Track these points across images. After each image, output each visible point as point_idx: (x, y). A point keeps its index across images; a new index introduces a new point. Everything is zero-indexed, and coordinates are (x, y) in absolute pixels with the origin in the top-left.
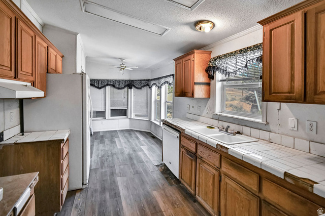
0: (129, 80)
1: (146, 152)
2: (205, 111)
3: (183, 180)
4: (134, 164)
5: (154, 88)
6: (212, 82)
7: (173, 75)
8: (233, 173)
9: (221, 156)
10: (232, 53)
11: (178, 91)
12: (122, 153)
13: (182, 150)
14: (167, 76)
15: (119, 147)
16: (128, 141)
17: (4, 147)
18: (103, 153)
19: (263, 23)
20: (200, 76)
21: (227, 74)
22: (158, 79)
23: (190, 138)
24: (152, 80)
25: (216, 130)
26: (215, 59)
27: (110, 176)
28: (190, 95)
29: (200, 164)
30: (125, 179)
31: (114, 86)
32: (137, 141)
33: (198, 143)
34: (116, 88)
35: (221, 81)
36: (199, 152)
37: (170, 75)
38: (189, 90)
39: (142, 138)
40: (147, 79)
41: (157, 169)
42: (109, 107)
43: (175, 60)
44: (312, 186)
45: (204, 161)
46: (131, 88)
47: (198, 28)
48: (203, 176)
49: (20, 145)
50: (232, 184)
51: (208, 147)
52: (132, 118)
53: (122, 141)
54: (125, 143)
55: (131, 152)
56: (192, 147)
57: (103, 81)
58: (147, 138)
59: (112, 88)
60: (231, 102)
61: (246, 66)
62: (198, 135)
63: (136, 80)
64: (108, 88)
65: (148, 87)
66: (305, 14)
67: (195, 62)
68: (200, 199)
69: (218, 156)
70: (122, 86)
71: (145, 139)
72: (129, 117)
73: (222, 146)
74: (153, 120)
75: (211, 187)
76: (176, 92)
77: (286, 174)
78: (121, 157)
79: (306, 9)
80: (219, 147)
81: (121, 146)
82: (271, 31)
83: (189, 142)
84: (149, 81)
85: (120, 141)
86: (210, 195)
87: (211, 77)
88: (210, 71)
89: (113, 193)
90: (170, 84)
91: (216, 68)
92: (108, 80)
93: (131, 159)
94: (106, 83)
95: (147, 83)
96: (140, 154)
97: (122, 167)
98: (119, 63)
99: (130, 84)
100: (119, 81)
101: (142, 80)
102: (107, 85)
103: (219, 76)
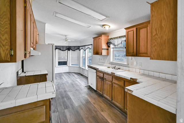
0: (68, 46)
1: (80, 82)
2: (106, 61)
3: (98, 90)
4: (75, 87)
5: (82, 50)
6: (109, 49)
7: (92, 45)
8: (116, 82)
9: (112, 77)
10: (116, 37)
11: (95, 52)
12: (68, 83)
13: (97, 77)
14: (89, 45)
15: (65, 80)
16: (69, 77)
17: (20, 78)
18: (58, 83)
19: (126, 29)
20: (104, 46)
21: (115, 45)
22: (84, 46)
23: (101, 72)
24: (81, 46)
25: (111, 68)
26: (110, 39)
27: (64, 92)
28: (100, 54)
29: (105, 81)
30: (72, 92)
32: (74, 77)
33: (104, 73)
35: (113, 48)
36: (104, 77)
37: (90, 45)
38: (100, 52)
39: (76, 76)
41: (86, 88)
43: (93, 38)
44: (136, 80)
45: (106, 80)
46: (69, 50)
47: (104, 27)
48: (106, 86)
49: (27, 77)
50: (116, 86)
51: (108, 74)
52: (70, 66)
53: (66, 77)
54: (68, 78)
55: (72, 82)
56: (102, 75)
58: (79, 75)
59: (59, 50)
60: (118, 57)
61: (121, 43)
62: (104, 70)
63: (72, 46)
64: (57, 50)
65: (78, 50)
66: (137, 29)
67: (102, 40)
68: (105, 95)
69: (111, 77)
70: (64, 49)
71: (78, 76)
72: (68, 66)
73: (113, 73)
74: (81, 67)
75: (109, 89)
76: (94, 53)
77: (131, 78)
78: (67, 84)
79: (137, 27)
80: (112, 73)
81: (66, 79)
82: (128, 32)
83: (100, 73)
84: (79, 47)
85: (65, 78)
86: (109, 93)
87: (109, 47)
88: (108, 44)
89: (68, 98)
90: (90, 49)
91: (110, 43)
92: (57, 46)
93: (72, 85)
95: (78, 48)
96: (76, 82)
97: (69, 88)
98: (64, 38)
99: (69, 48)
100: (63, 47)
101: (75, 46)
103: (112, 46)
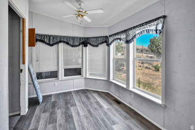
0: (84, 38)
31: (68, 43)
34: (70, 45)
40: (105, 35)
42: (63, 66)
46: (86, 46)
52: (88, 77)
57: (55, 37)
63: (91, 38)
64: (61, 45)
65: (105, 44)
70: (77, 43)
72: (84, 77)
92: (61, 37)
94: (59, 40)
95: (105, 40)
99: (85, 42)
100: (73, 38)
101: (99, 37)
102: (60, 42)
